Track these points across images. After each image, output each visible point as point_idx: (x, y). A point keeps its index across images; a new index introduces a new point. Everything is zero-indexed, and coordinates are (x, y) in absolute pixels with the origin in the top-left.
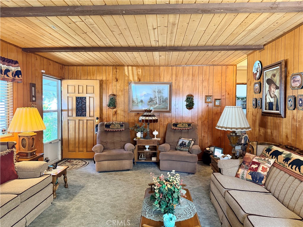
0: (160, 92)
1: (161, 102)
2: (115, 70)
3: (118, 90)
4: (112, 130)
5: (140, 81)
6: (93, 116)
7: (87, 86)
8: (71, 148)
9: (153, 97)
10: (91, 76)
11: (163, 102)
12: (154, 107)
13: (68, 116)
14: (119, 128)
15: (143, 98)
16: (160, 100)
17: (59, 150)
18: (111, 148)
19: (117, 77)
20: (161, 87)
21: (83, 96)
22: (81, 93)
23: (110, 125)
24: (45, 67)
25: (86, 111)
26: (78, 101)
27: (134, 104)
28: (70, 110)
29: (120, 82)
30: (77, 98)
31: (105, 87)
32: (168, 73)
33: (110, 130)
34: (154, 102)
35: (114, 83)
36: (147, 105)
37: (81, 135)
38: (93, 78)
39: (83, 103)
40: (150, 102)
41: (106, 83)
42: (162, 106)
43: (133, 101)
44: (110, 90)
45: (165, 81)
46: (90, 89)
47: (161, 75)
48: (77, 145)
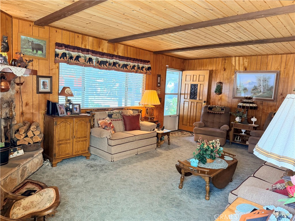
0: (266, 81)
1: (265, 91)
2: (224, 61)
3: (225, 78)
4: (213, 112)
5: (246, 70)
6: (202, 100)
7: (199, 75)
8: (184, 123)
9: (257, 85)
10: (204, 67)
11: (268, 90)
12: (258, 95)
13: (184, 98)
14: (220, 111)
15: (247, 86)
16: (265, 89)
17: (177, 123)
18: (210, 126)
19: (225, 67)
20: (267, 75)
21: (196, 84)
22: (195, 81)
23: (213, 108)
24: (169, 63)
25: (197, 96)
26: (192, 87)
27: (238, 91)
28: (186, 94)
29: (227, 72)
30: (191, 85)
31: (214, 76)
32: (276, 62)
33: (212, 112)
34: (258, 90)
35: (222, 72)
36: (251, 93)
37: (192, 114)
38: (205, 69)
39: (195, 89)
40: (253, 90)
41: (215, 73)
42: (265, 94)
43: (237, 89)
44: (218, 79)
45: (273, 70)
46: (201, 78)
47: (268, 64)
48: (188, 121)
